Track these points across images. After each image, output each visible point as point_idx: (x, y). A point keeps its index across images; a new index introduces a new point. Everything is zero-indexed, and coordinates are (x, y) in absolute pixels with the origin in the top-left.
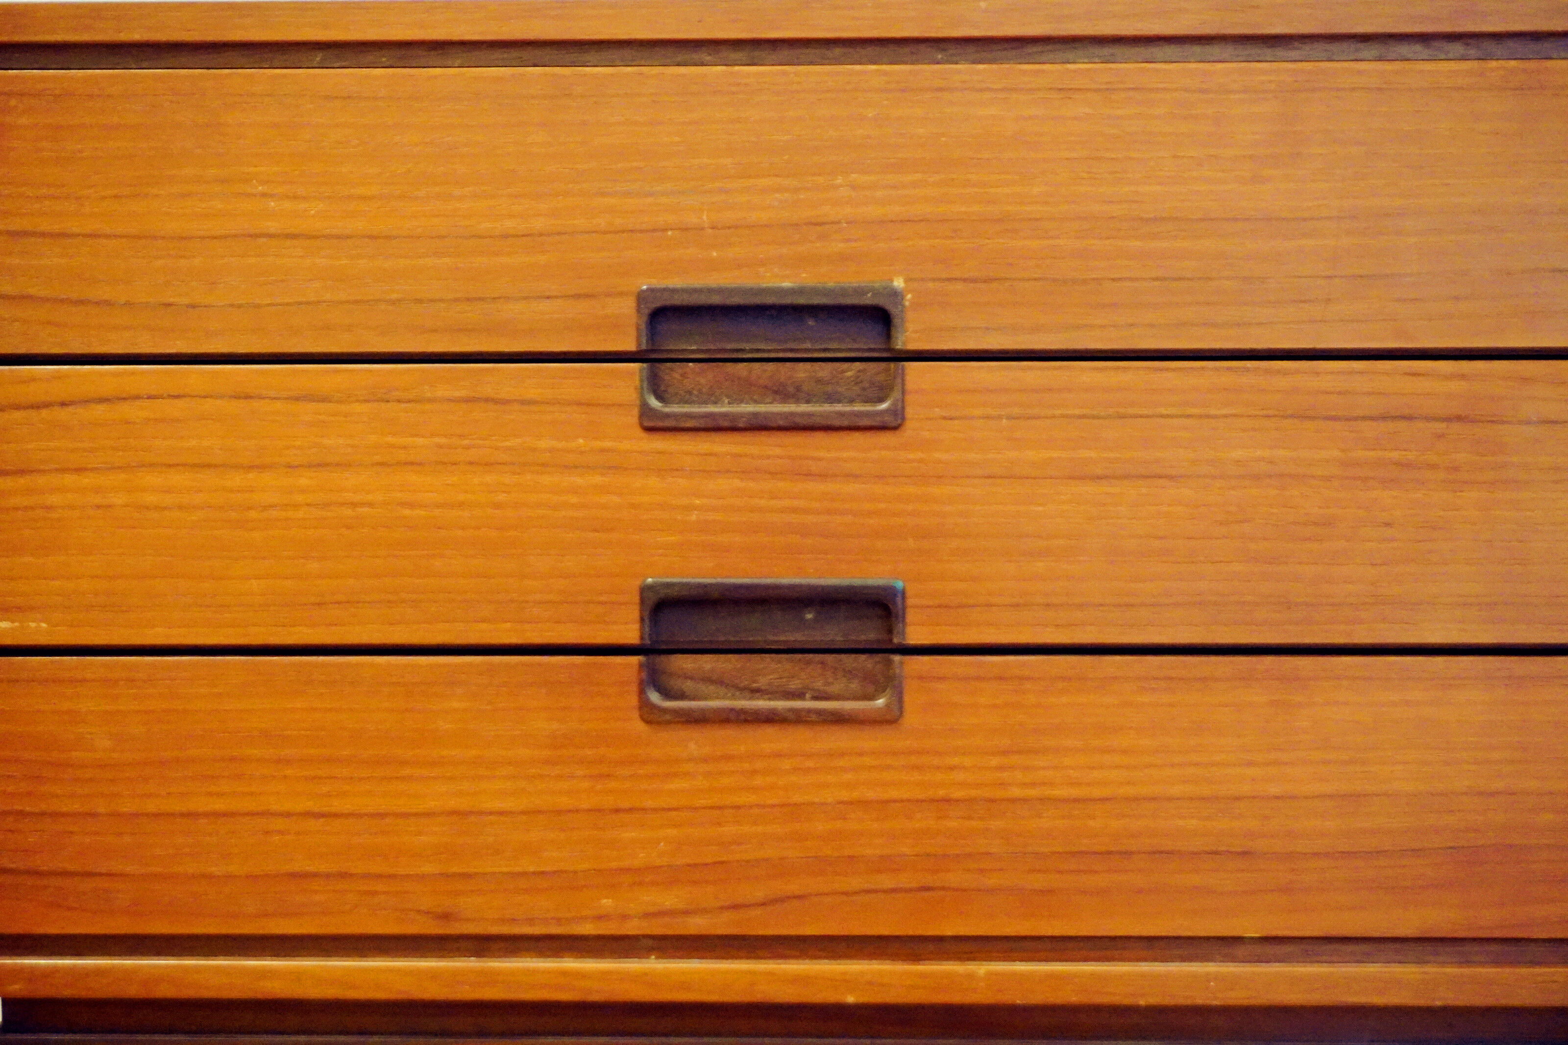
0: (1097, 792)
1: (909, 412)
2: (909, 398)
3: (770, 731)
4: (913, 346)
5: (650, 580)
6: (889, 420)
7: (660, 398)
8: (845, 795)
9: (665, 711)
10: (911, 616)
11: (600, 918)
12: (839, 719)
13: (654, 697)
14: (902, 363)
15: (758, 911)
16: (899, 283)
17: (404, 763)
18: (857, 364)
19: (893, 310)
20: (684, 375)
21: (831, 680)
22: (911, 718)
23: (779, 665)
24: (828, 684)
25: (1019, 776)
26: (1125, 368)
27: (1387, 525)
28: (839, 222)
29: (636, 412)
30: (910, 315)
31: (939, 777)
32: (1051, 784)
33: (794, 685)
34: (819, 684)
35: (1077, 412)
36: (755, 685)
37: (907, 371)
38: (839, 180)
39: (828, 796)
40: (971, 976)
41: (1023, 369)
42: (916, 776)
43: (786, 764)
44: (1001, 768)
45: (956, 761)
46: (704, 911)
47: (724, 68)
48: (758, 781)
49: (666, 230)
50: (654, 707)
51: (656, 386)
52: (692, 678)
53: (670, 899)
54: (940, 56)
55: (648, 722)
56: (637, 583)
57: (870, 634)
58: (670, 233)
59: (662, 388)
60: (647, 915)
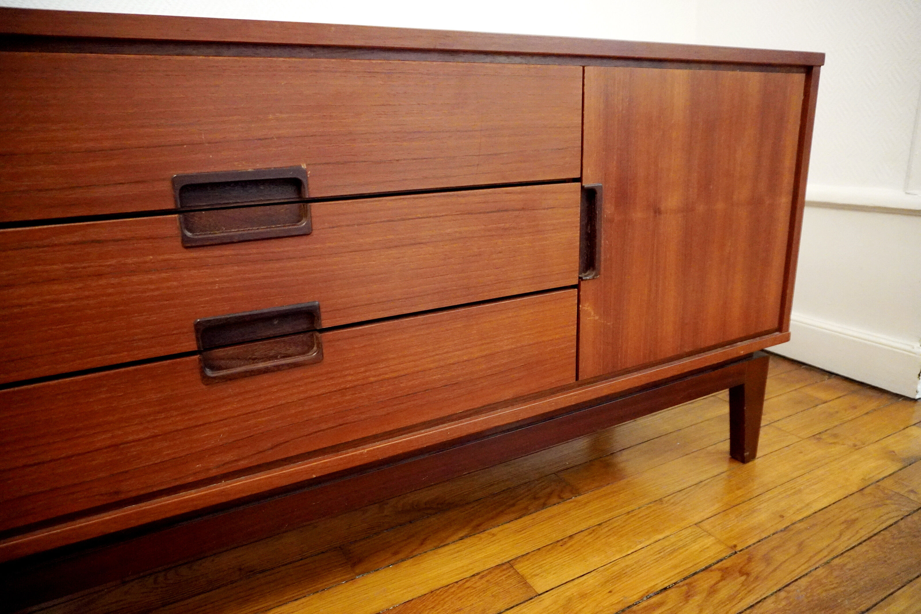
0: (402, 373)
1: (314, 227)
2: (314, 220)
3: (266, 376)
4: (312, 196)
5: (198, 320)
6: (306, 231)
7: (190, 231)
8: (302, 396)
9: (215, 378)
10: (323, 316)
11: (195, 474)
12: (296, 365)
13: (209, 373)
14: (309, 204)
15: (270, 452)
16: (304, 166)
17: (77, 430)
18: (286, 205)
19: (304, 180)
20: (200, 218)
21: (288, 348)
22: (327, 358)
23: (264, 346)
24: (287, 350)
25: (373, 373)
26: (403, 199)
27: (500, 252)
28: (273, 138)
29: (180, 239)
30: (310, 182)
31: (341, 380)
32: (386, 374)
33: (272, 353)
34: (283, 351)
35: (386, 220)
36: (254, 357)
37: (312, 208)
38: (271, 117)
39: (295, 398)
40: (362, 454)
41: (362, 202)
42: (332, 382)
43: (275, 389)
44: (366, 371)
45: (347, 372)
46: (244, 458)
47: (204, 57)
48: (263, 399)
49: (183, 145)
50: (209, 377)
51: (187, 225)
52: (223, 359)
53: (229, 457)
54: (312, 55)
55: (207, 385)
56: (192, 322)
57: (303, 325)
58: (185, 146)
59: (190, 225)
60: (218, 467)
